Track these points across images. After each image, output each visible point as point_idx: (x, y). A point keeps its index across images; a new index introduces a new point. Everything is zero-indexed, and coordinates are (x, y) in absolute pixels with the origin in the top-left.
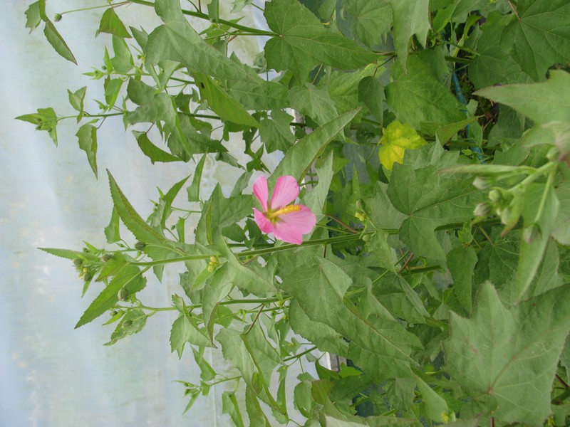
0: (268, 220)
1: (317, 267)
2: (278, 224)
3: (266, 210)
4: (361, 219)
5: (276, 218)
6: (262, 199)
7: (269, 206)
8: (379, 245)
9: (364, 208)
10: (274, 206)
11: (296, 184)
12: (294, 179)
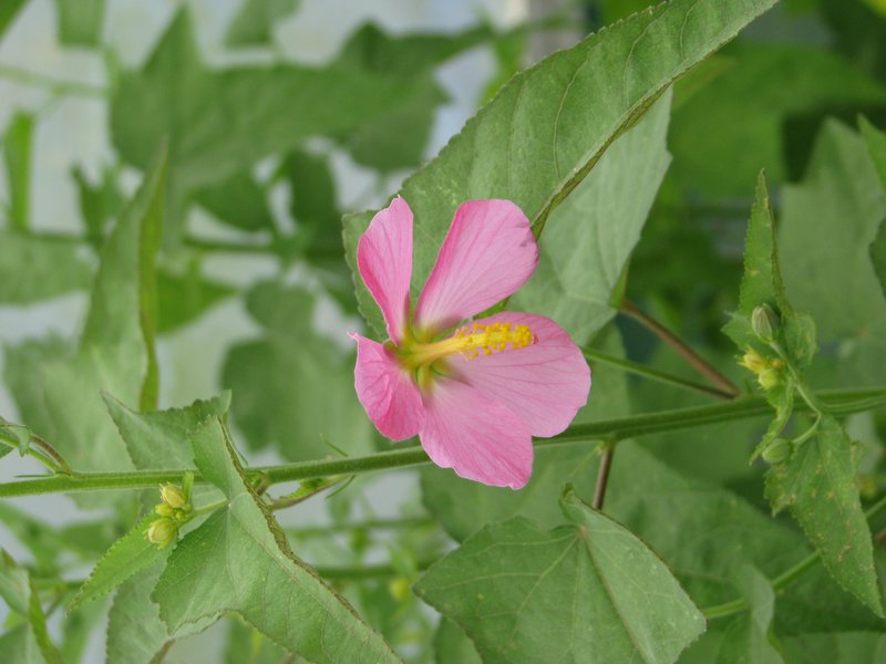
0: (405, 375)
1: (567, 531)
2: (440, 392)
3: (400, 331)
4: (766, 379)
5: (436, 367)
6: (387, 289)
7: (412, 314)
8: (822, 483)
9: (780, 339)
10: (431, 316)
11: (524, 233)
12: (520, 212)
